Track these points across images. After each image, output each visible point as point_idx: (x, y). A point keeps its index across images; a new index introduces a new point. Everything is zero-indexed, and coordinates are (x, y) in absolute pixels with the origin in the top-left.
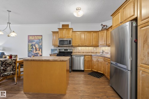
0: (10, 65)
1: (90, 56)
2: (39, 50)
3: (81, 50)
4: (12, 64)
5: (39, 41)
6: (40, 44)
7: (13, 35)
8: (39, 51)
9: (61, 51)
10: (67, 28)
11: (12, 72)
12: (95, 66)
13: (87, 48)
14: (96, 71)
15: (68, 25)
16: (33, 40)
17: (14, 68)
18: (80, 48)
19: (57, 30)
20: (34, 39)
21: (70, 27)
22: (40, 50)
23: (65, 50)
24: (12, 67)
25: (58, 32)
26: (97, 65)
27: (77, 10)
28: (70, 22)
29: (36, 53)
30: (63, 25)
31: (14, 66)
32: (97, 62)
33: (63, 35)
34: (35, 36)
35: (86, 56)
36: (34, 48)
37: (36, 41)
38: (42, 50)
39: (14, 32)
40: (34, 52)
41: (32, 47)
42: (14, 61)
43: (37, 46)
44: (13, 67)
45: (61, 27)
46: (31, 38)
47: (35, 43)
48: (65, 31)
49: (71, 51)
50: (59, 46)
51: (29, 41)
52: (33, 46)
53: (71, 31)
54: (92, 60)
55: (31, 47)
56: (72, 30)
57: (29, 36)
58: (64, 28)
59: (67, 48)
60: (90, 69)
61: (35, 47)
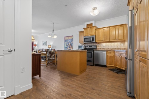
0: (53, 54)
1: (113, 52)
2: (71, 47)
3: (106, 46)
5: (71, 40)
6: (72, 43)
7: (55, 37)
9: (87, 47)
10: (91, 26)
11: (54, 58)
12: (118, 62)
13: (113, 44)
14: (119, 67)
15: (92, 24)
18: (104, 44)
19: (83, 30)
21: (93, 25)
22: (72, 47)
23: (90, 46)
25: (83, 31)
26: (119, 62)
27: (93, 10)
28: (94, 21)
30: (88, 25)
31: (55, 55)
32: (120, 58)
33: (87, 34)
35: (108, 52)
36: (68, 45)
37: (69, 40)
39: (55, 35)
40: (68, 48)
43: (70, 44)
45: (86, 27)
46: (66, 38)
47: (68, 42)
48: (89, 30)
49: (95, 47)
50: (85, 43)
51: (66, 41)
53: (94, 29)
54: (115, 56)
56: (95, 27)
57: (65, 37)
58: (88, 27)
59: (92, 45)
60: (113, 66)
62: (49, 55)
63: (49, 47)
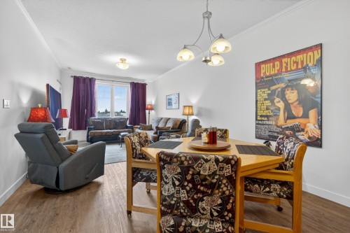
0: (212, 186)
2: (306, 116)
4: (219, 187)
8: (302, 121)
11: (218, 227)
16: (276, 75)
17: (229, 207)
20: (280, 72)
22: (312, 113)
24: (220, 201)
29: (287, 128)
31: (229, 197)
34: (283, 56)
36: (281, 105)
37: (288, 76)
38: (320, 113)
39: (221, 37)
40: (281, 122)
41: (272, 102)
42: (228, 171)
44: (225, 200)
46: (267, 70)
47: (283, 85)
51: (261, 83)
52: (277, 100)
55: (268, 103)
57: (258, 65)
61: (285, 101)
62: (184, 195)
63: (187, 111)
